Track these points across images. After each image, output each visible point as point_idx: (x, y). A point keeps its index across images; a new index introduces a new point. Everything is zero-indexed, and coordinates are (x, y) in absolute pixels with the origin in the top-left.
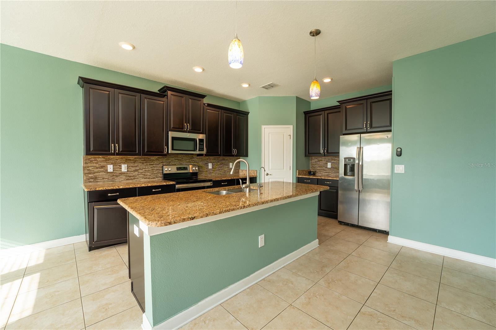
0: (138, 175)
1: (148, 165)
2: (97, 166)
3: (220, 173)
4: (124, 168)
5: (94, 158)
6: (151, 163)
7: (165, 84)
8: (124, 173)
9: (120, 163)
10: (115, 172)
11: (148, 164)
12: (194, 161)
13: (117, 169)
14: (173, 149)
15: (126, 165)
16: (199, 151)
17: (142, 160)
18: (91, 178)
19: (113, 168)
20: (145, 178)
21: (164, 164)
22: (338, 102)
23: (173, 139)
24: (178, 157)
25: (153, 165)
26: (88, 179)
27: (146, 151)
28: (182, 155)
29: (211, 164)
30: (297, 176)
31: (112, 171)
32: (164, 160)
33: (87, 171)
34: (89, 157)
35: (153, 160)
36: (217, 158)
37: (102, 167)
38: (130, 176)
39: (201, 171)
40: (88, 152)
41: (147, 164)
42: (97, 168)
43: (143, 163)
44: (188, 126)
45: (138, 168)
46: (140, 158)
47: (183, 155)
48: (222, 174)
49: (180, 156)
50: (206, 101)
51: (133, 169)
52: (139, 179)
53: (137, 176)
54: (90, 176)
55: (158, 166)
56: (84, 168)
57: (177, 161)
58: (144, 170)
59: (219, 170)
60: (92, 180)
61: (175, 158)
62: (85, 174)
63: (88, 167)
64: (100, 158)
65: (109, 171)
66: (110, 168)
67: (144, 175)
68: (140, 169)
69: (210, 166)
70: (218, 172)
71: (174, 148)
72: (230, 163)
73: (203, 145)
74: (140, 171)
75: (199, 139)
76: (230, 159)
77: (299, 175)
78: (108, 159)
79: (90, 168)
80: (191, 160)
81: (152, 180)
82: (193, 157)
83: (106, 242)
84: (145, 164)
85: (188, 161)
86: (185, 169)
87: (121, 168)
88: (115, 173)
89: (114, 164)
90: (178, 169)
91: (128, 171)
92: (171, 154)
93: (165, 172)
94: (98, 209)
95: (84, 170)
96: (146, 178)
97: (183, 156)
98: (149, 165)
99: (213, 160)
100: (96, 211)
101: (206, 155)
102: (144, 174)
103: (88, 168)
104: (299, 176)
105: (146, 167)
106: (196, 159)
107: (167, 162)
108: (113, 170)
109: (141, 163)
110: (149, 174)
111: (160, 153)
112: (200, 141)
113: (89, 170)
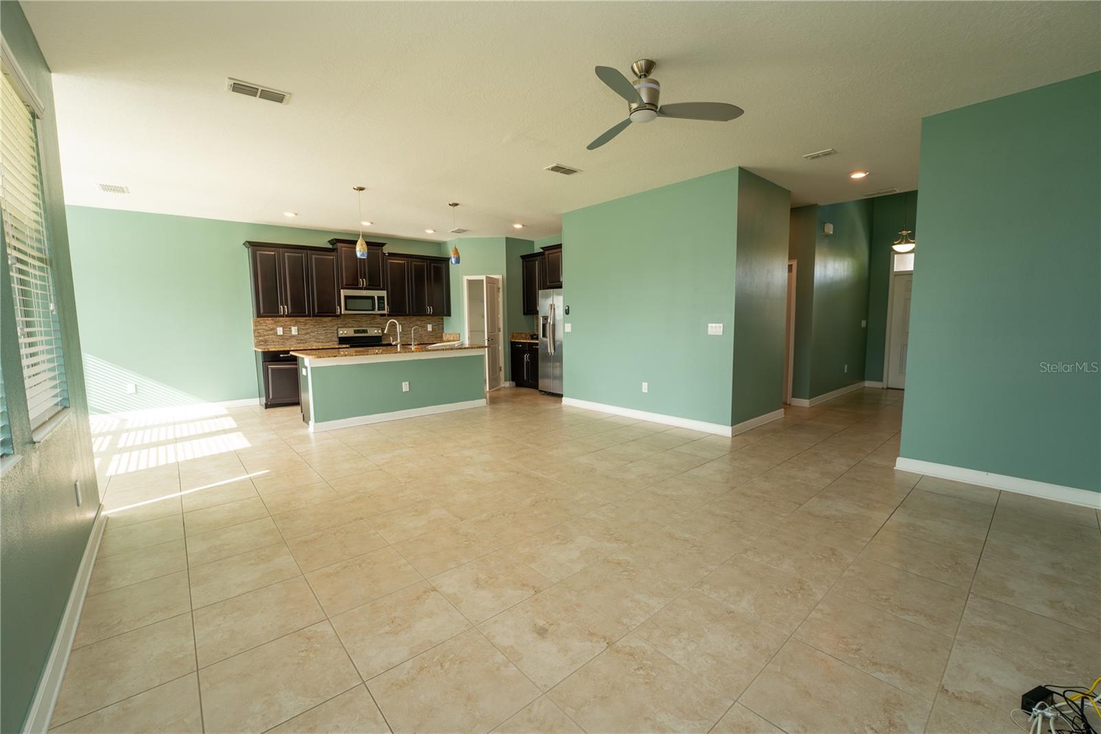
2: (267, 328)
4: (294, 331)
5: (264, 320)
6: (324, 326)
8: (294, 336)
9: (290, 325)
10: (285, 334)
11: (321, 326)
12: (374, 322)
13: (287, 332)
14: (346, 309)
15: (296, 328)
16: (379, 310)
17: (313, 322)
19: (283, 331)
20: (317, 342)
21: (340, 326)
22: (542, 248)
23: (346, 297)
24: (355, 317)
25: (326, 327)
26: (259, 342)
27: (316, 311)
29: (400, 325)
30: (510, 340)
32: (339, 321)
33: (257, 334)
34: (259, 319)
35: (326, 322)
36: (409, 318)
37: (272, 330)
38: (301, 340)
40: (259, 315)
41: (319, 326)
42: (267, 331)
43: (314, 325)
44: (363, 282)
45: (309, 331)
46: (310, 320)
47: (361, 316)
49: (358, 317)
50: (386, 250)
51: (303, 332)
52: (311, 343)
53: (309, 339)
54: (260, 339)
55: (332, 328)
56: (255, 331)
57: (355, 322)
58: (316, 333)
60: (262, 343)
62: (255, 337)
63: (258, 330)
64: (269, 321)
65: (278, 334)
66: (280, 331)
67: (317, 338)
68: (312, 332)
71: (348, 308)
72: (428, 325)
73: (384, 303)
74: (312, 334)
75: (378, 297)
78: (278, 321)
79: (260, 331)
80: (370, 321)
81: (326, 344)
83: (279, 401)
84: (316, 326)
85: (368, 322)
86: (365, 331)
87: (291, 331)
88: (285, 336)
89: (284, 327)
90: (356, 332)
91: (298, 334)
92: (344, 315)
93: (340, 336)
94: (272, 369)
96: (319, 342)
99: (402, 321)
100: (270, 370)
101: (388, 315)
104: (513, 340)
105: (319, 330)
106: (379, 320)
107: (342, 324)
108: (283, 333)
109: (311, 325)
110: (322, 337)
111: (333, 313)
112: (379, 298)
113: (259, 333)
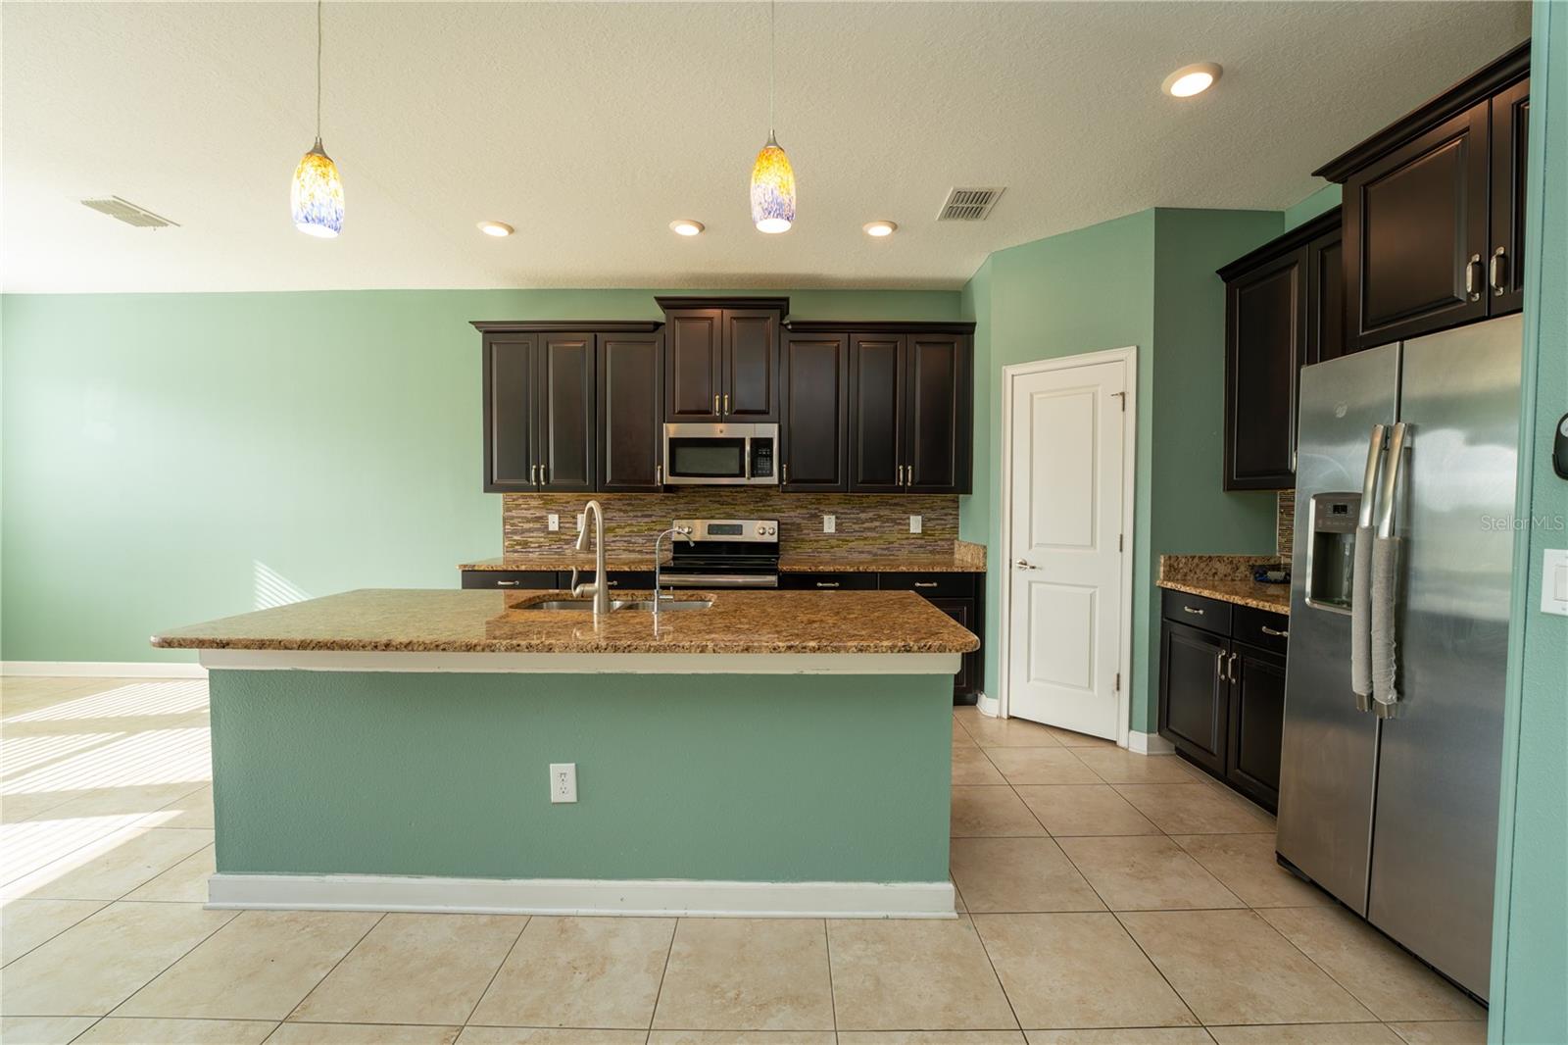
0: (614, 541)
1: (637, 516)
2: (529, 516)
3: (869, 548)
4: (583, 522)
5: (523, 497)
6: (646, 513)
7: (653, 290)
9: (574, 511)
10: (563, 530)
11: (639, 514)
12: (770, 508)
13: (567, 525)
14: (673, 473)
16: (754, 475)
17: (624, 505)
18: (518, 544)
19: (560, 523)
20: (630, 551)
21: (669, 514)
23: (674, 442)
24: (722, 493)
25: (650, 516)
26: (513, 546)
27: (609, 478)
28: (734, 490)
29: (833, 517)
30: (1158, 583)
31: (557, 529)
33: (509, 527)
35: (637, 504)
36: (858, 496)
37: (538, 519)
39: (797, 541)
40: (489, 485)
41: (635, 514)
42: (528, 521)
43: (625, 512)
44: (723, 402)
45: (613, 524)
46: (619, 500)
47: (738, 489)
48: (875, 555)
49: (724, 492)
52: (616, 552)
53: (612, 544)
54: (515, 537)
55: (664, 519)
56: (505, 521)
57: (719, 506)
58: (627, 529)
59: (865, 539)
60: (518, 547)
61: (711, 499)
62: (506, 533)
63: (513, 518)
64: (534, 500)
65: (551, 529)
66: (553, 522)
67: (629, 542)
68: (619, 527)
69: (829, 524)
70: (859, 545)
71: (681, 470)
72: (912, 517)
73: (769, 457)
74: (622, 531)
76: (914, 502)
77: (1168, 578)
78: (552, 500)
79: (516, 521)
80: (761, 504)
81: (648, 556)
82: (768, 495)
84: (631, 514)
85: (738, 506)
86: (738, 530)
87: (576, 523)
88: (563, 534)
89: (561, 514)
90: (712, 530)
92: (672, 486)
93: (675, 537)
95: (504, 524)
96: (634, 551)
97: (736, 492)
98: (642, 516)
99: (839, 503)
101: (790, 490)
102: (629, 538)
103: (512, 522)
104: (1170, 585)
105: (634, 522)
107: (689, 510)
108: (560, 527)
109: (620, 510)
110: (640, 540)
111: (646, 482)
112: (755, 442)
113: (512, 525)
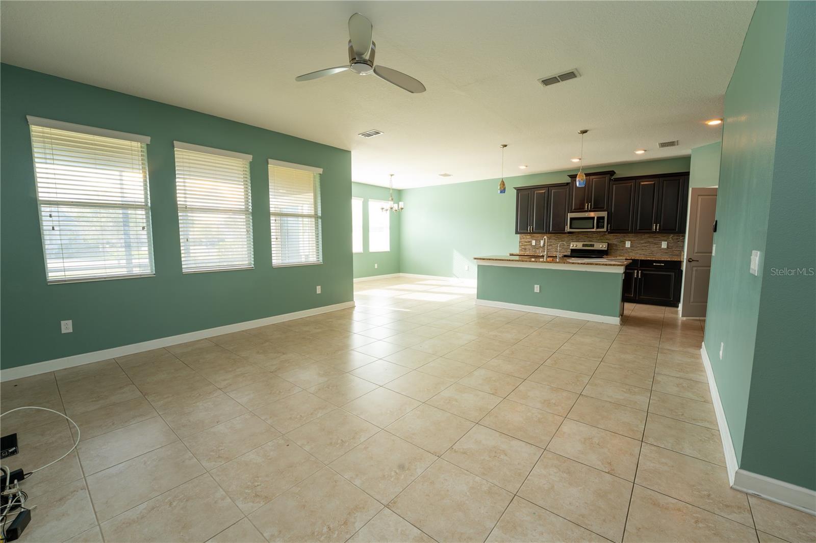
3: (644, 253)
5: (525, 235)
6: (562, 240)
9: (540, 239)
15: (543, 241)
16: (597, 228)
18: (524, 248)
21: (570, 241)
23: (572, 219)
25: (564, 241)
26: (521, 249)
27: (551, 230)
29: (630, 242)
32: (568, 237)
36: (640, 235)
37: (529, 241)
39: (615, 249)
41: (559, 240)
42: (526, 242)
44: (589, 205)
46: (554, 236)
52: (552, 252)
53: (550, 249)
57: (586, 238)
59: (643, 249)
61: (584, 236)
64: (528, 236)
69: (628, 244)
70: (640, 252)
71: (572, 227)
72: (663, 242)
73: (603, 222)
74: (553, 246)
76: (662, 237)
80: (601, 238)
82: (603, 234)
86: (593, 246)
89: (536, 240)
90: (584, 246)
92: (571, 232)
93: (571, 248)
96: (557, 252)
99: (632, 237)
103: (522, 242)
107: (576, 239)
111: (562, 231)
112: (599, 218)
